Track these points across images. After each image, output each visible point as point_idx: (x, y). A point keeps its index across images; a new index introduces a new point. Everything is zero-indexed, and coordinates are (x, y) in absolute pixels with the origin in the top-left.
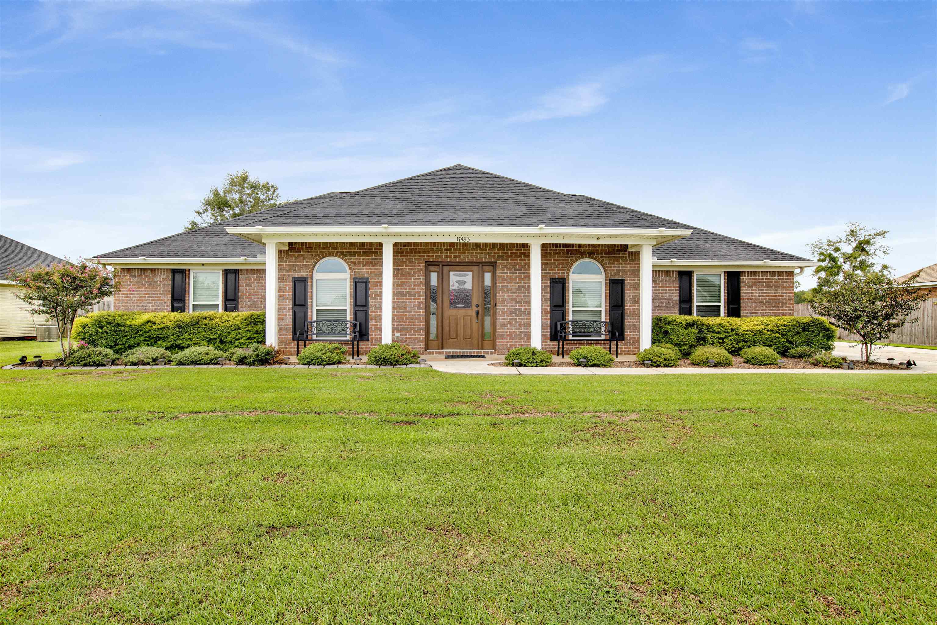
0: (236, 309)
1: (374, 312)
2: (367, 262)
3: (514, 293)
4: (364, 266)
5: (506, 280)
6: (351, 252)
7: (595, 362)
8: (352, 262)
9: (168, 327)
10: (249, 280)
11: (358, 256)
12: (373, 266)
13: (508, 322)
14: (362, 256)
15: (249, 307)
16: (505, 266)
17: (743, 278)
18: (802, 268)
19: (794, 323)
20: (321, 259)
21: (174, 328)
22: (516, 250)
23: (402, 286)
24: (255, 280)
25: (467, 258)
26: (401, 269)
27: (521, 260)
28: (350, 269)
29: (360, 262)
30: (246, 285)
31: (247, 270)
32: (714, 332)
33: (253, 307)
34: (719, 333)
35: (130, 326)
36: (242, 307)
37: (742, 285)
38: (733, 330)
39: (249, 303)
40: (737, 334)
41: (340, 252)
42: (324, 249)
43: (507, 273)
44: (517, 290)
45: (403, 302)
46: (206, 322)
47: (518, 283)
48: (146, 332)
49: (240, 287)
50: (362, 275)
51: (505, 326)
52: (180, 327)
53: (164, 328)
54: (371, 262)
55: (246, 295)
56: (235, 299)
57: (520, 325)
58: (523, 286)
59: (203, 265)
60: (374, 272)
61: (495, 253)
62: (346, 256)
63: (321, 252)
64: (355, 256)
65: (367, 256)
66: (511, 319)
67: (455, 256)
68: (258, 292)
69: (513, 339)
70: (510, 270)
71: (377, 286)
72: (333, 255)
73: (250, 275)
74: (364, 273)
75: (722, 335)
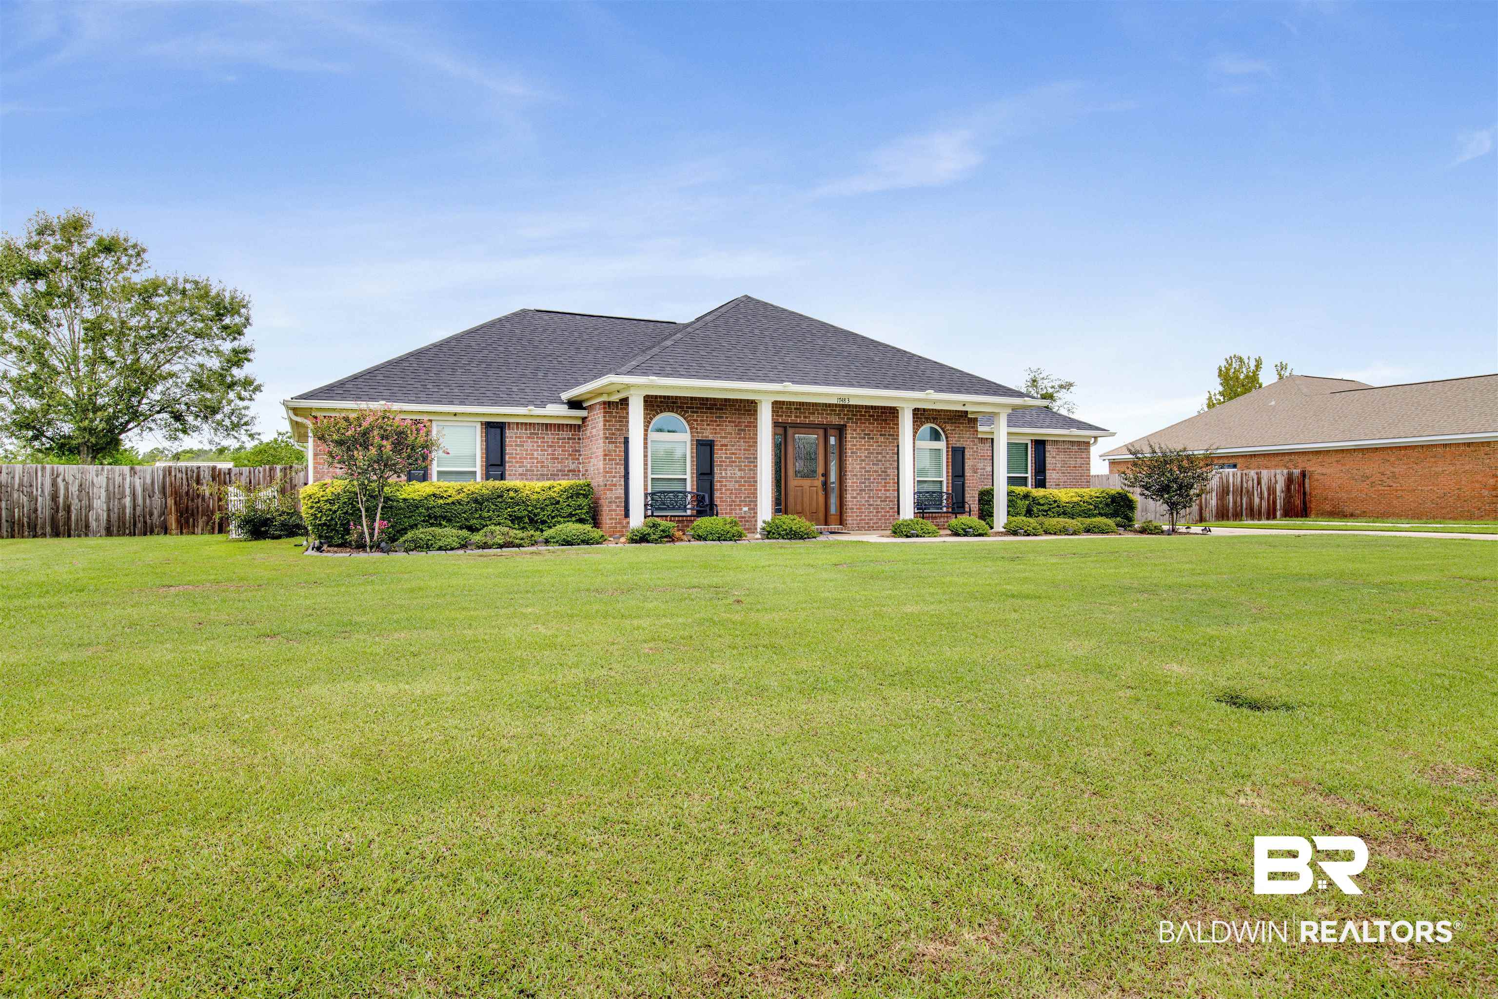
0: (502, 477)
1: (720, 482)
2: (711, 421)
3: (863, 460)
4: (708, 425)
5: (855, 445)
6: (693, 408)
7: (980, 531)
8: (695, 420)
9: (459, 502)
10: (520, 437)
11: (701, 412)
12: (718, 425)
13: (858, 494)
14: (706, 413)
15: (521, 475)
16: (855, 430)
17: (1048, 447)
18: (1096, 438)
19: (1104, 495)
20: (658, 414)
21: (468, 502)
22: (865, 412)
23: (749, 450)
24: (529, 438)
25: (816, 419)
26: (749, 430)
27: (870, 423)
28: (691, 428)
29: (703, 421)
30: (516, 445)
31: (517, 423)
32: (1039, 504)
33: (525, 475)
34: (1043, 505)
35: (405, 500)
36: (510, 475)
37: (1047, 454)
38: (1055, 501)
39: (520, 470)
40: (1058, 506)
41: (680, 407)
42: (661, 402)
43: (855, 438)
44: (866, 457)
45: (751, 470)
46: (512, 494)
47: (867, 449)
48: (428, 509)
49: (507, 448)
50: (706, 437)
51: (855, 498)
52: (476, 501)
53: (453, 503)
54: (716, 421)
55: (515, 458)
56: (502, 463)
57: (869, 497)
58: (872, 453)
59: (455, 415)
60: (719, 433)
61: (845, 415)
62: (686, 412)
63: (658, 406)
64: (697, 412)
65: (711, 413)
66: (861, 490)
67: (805, 417)
68: (533, 454)
69: (862, 512)
70: (859, 434)
71: (722, 450)
72: (672, 411)
73: (521, 431)
74: (708, 434)
75: (1046, 507)
